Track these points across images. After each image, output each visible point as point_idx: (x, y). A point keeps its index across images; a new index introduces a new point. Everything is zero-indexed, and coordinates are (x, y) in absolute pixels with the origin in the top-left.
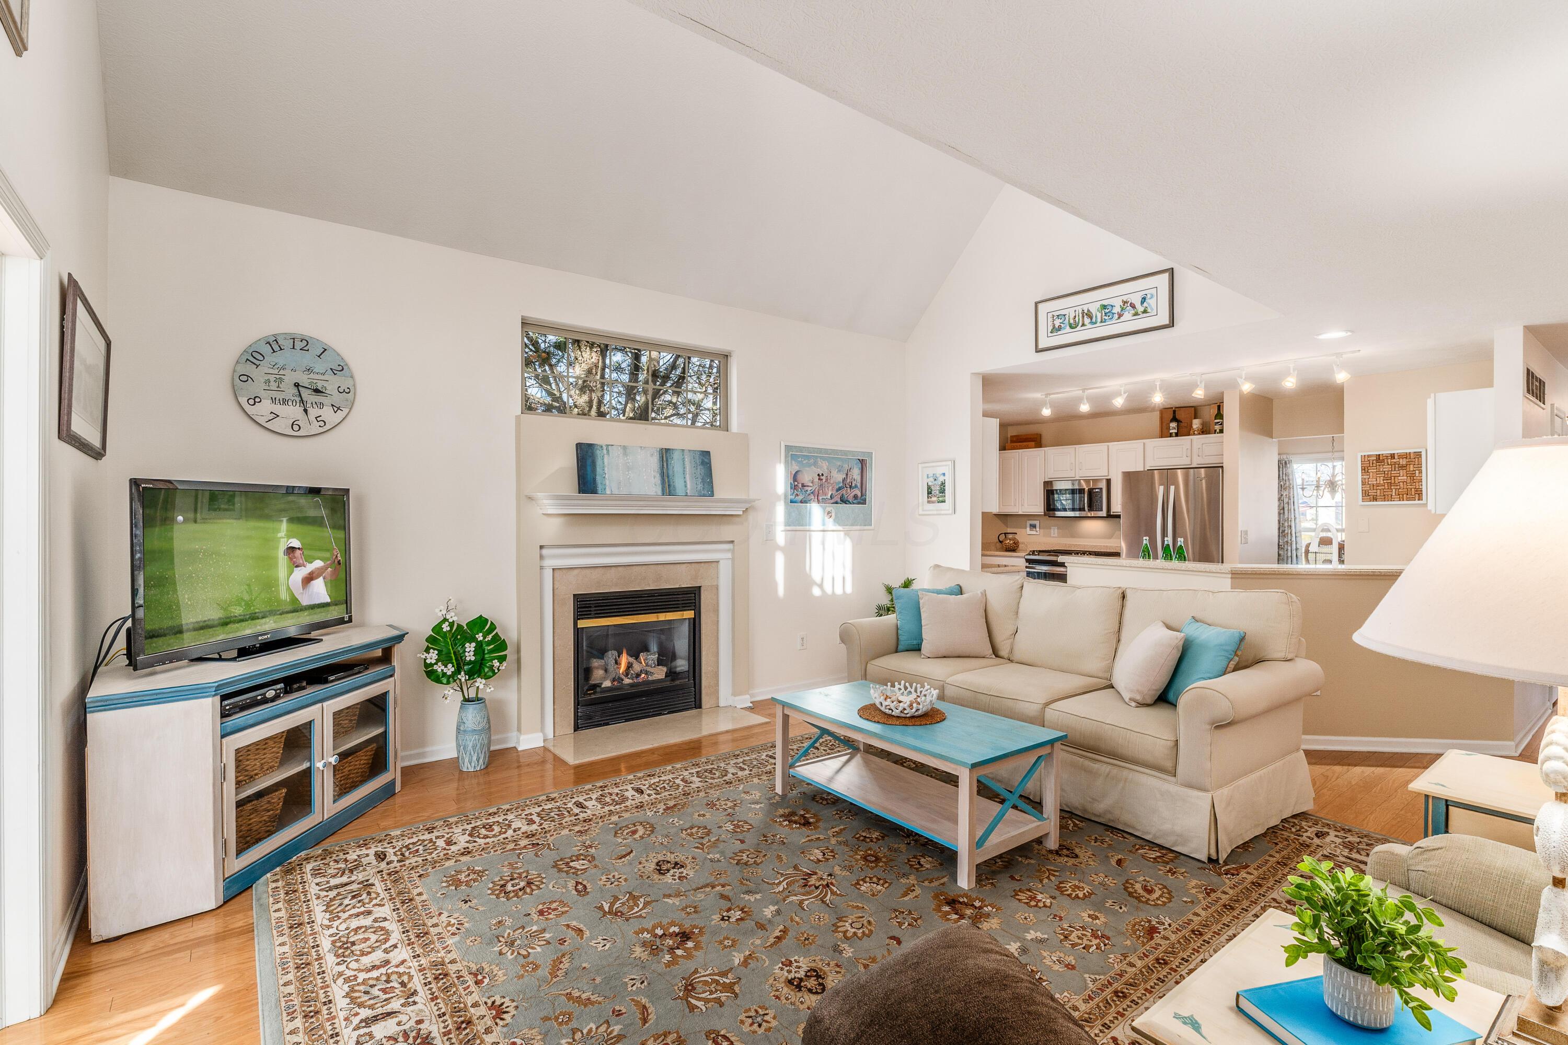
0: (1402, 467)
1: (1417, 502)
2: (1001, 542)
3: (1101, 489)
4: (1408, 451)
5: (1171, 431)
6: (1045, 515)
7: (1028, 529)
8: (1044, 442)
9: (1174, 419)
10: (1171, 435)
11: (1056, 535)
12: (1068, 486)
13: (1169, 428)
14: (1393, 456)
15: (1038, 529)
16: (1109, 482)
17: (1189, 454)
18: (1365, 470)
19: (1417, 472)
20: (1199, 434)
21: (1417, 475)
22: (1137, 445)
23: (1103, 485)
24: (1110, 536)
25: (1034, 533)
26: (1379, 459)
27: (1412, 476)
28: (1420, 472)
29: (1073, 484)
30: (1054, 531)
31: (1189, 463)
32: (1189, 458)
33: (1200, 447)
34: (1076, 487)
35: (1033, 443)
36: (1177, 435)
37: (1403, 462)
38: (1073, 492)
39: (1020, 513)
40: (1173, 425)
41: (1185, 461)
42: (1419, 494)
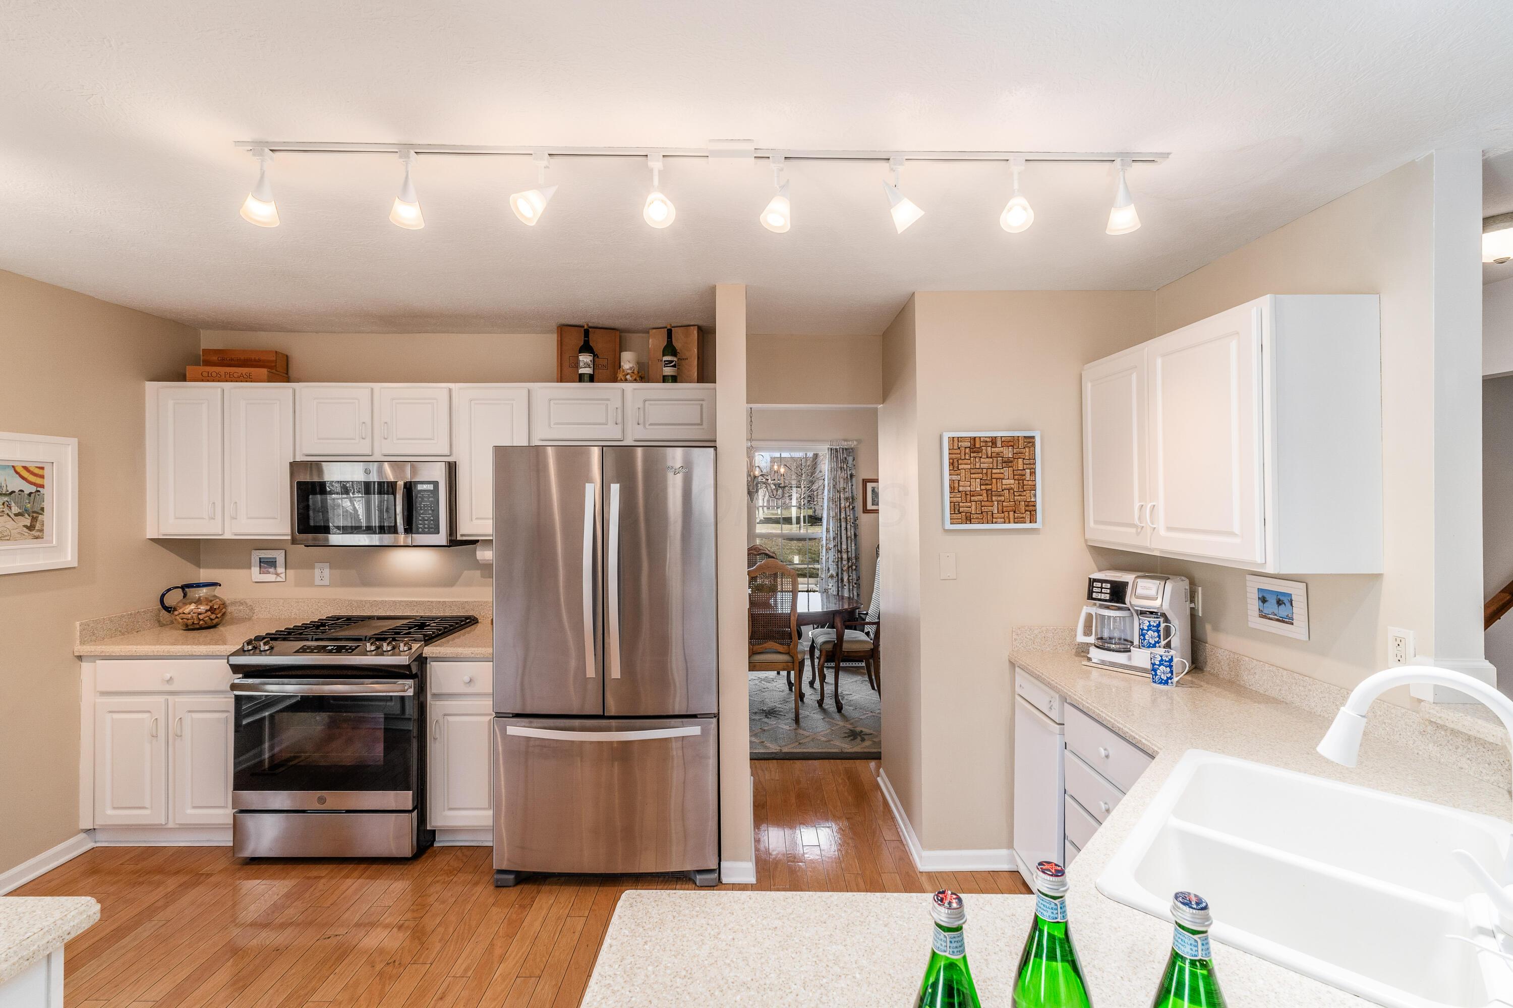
0: (1008, 462)
1: (1028, 525)
2: (168, 609)
3: (436, 484)
4: (1016, 434)
5: (581, 371)
6: (294, 541)
7: (255, 570)
8: (293, 373)
9: (586, 348)
10: (581, 378)
11: (326, 582)
12: (355, 474)
13: (576, 365)
14: (994, 441)
15: (281, 570)
16: (452, 469)
17: (620, 420)
18: (954, 465)
19: (1028, 471)
20: (635, 380)
21: (1028, 477)
22: (517, 391)
23: (438, 473)
24: (449, 582)
25: (271, 577)
26: (975, 446)
27: (1020, 478)
28: (1033, 473)
29: (367, 472)
30: (323, 574)
31: (619, 437)
32: (620, 426)
33: (641, 405)
34: (374, 478)
35: (264, 371)
36: (592, 379)
37: (1008, 453)
38: (367, 488)
39: (228, 536)
40: (585, 358)
41: (611, 433)
42: (1031, 510)
